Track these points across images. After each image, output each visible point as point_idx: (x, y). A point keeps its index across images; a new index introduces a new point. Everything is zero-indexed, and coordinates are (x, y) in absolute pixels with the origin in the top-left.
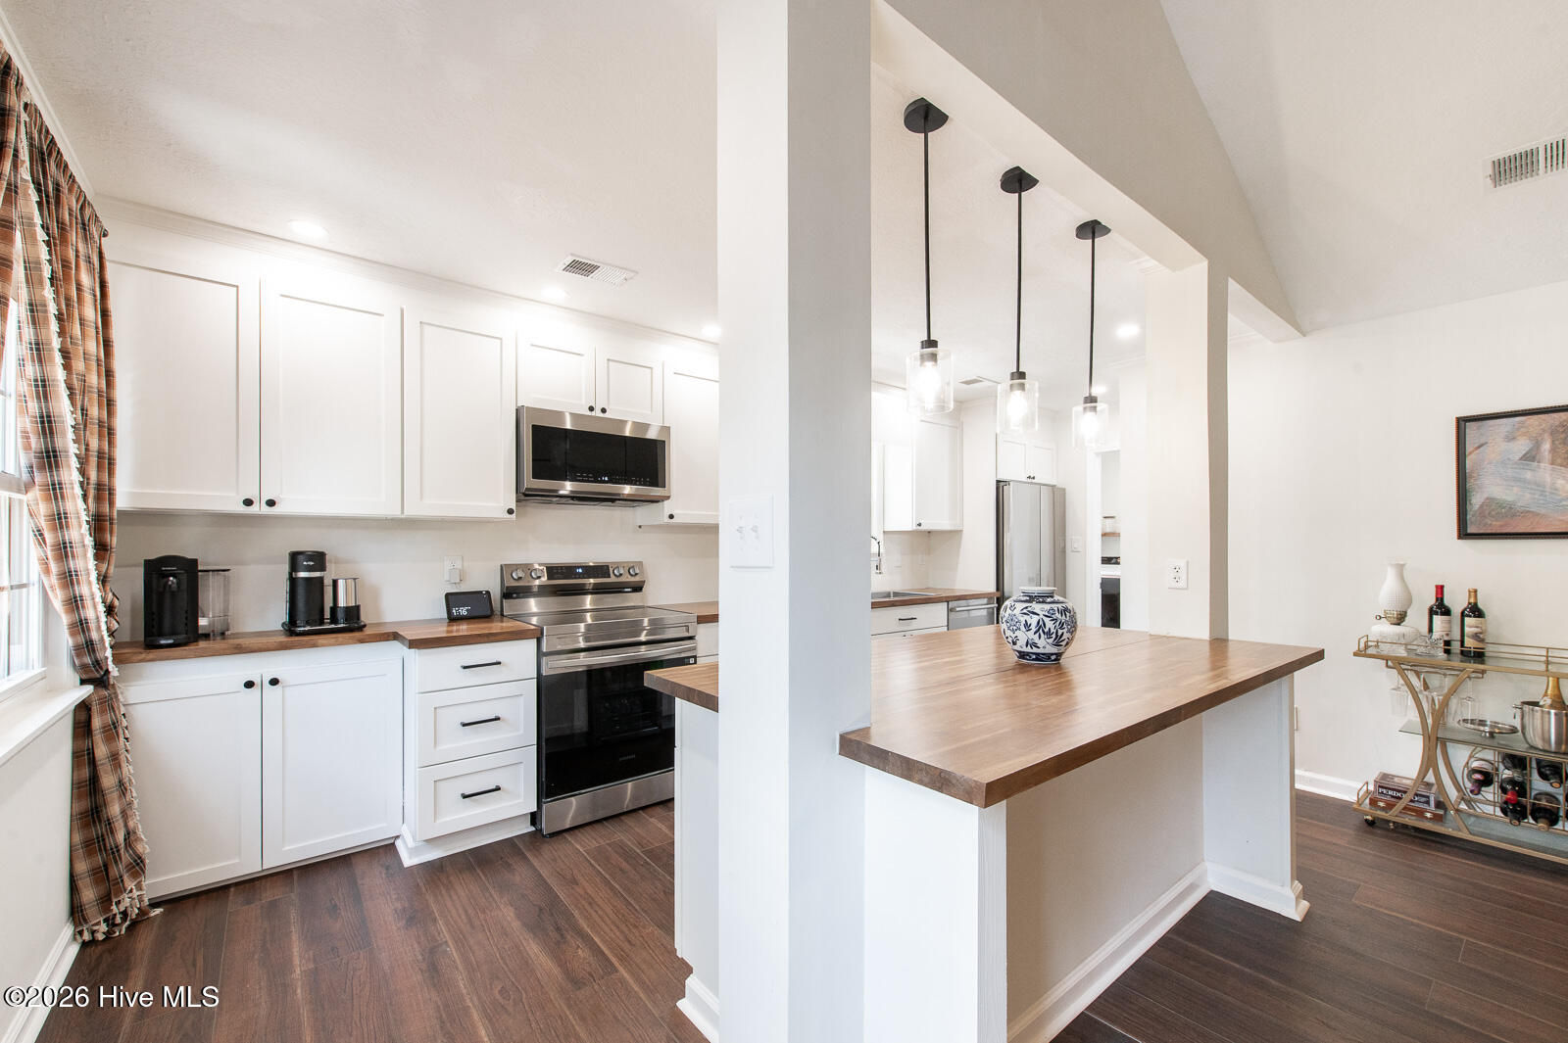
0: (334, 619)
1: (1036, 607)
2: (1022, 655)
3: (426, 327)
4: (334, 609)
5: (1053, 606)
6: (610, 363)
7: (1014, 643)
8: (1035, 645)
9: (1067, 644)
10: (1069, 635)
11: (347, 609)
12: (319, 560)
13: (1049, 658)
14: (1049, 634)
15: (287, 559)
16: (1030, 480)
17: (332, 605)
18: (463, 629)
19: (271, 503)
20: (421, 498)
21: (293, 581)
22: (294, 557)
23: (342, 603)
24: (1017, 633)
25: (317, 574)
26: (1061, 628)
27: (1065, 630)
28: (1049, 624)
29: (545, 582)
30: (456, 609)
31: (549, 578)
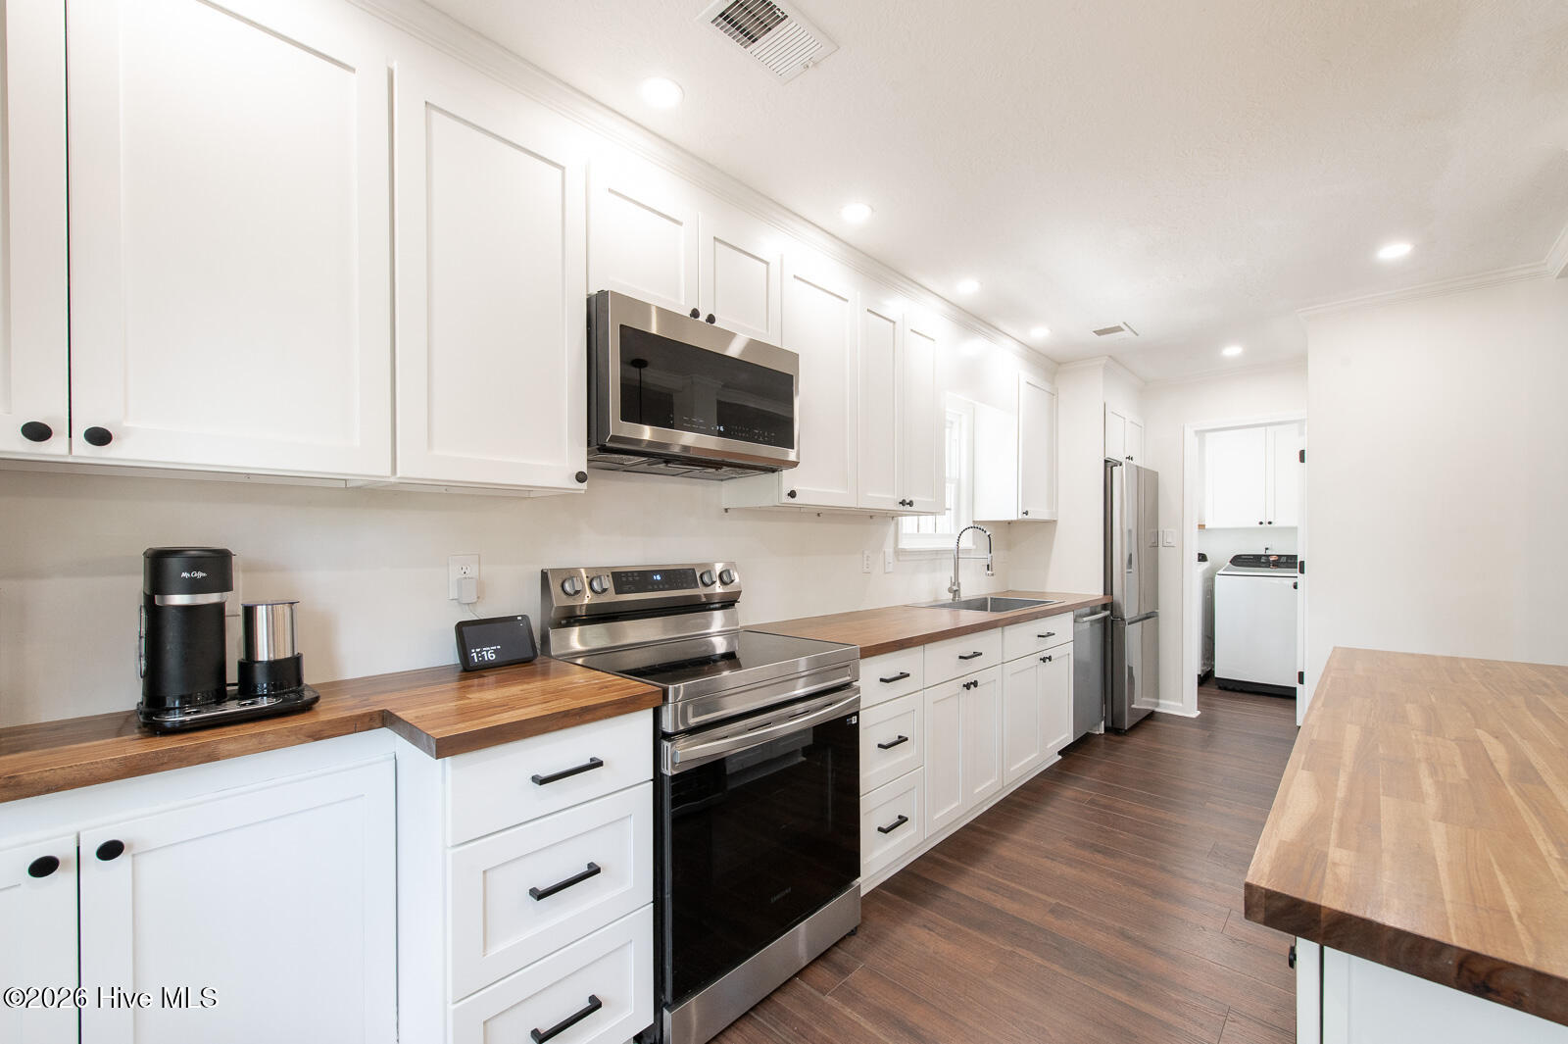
0: (247, 689)
3: (435, 115)
4: (247, 666)
6: (718, 245)
11: (273, 666)
12: (216, 567)
15: (140, 565)
16: (1129, 462)
17: (242, 656)
19: (99, 437)
20: (430, 445)
21: (154, 614)
22: (158, 563)
23: (263, 654)
25: (213, 598)
29: (612, 597)
30: (478, 650)
31: (618, 591)
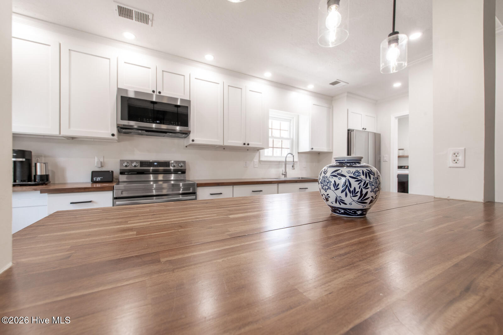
0: (36, 179)
1: (344, 170)
2: (334, 209)
3: (72, 52)
4: (36, 175)
5: (358, 169)
6: (164, 72)
7: (327, 200)
8: (342, 202)
9: (371, 202)
10: (372, 194)
11: (41, 176)
13: (355, 213)
14: (354, 193)
16: (364, 130)
17: (34, 174)
18: (98, 185)
20: (69, 127)
24: (329, 192)
26: (366, 187)
27: (369, 190)
28: (355, 184)
29: (139, 168)
30: (96, 178)
31: (141, 166)
